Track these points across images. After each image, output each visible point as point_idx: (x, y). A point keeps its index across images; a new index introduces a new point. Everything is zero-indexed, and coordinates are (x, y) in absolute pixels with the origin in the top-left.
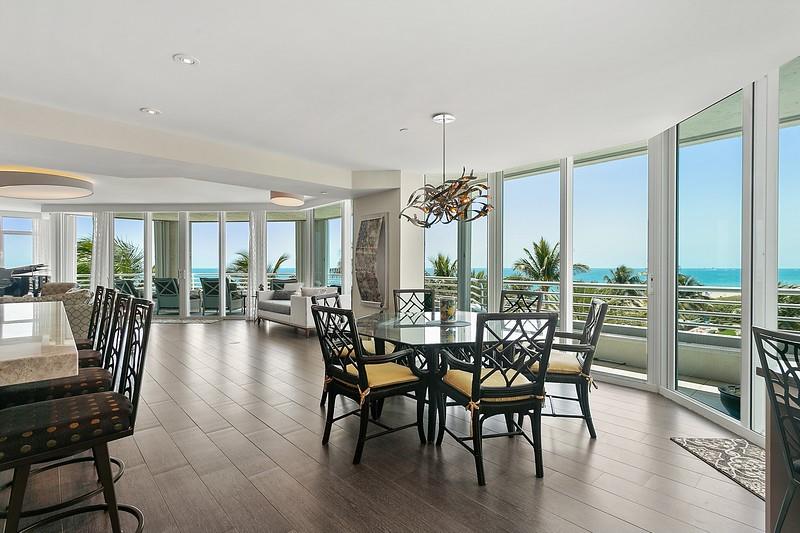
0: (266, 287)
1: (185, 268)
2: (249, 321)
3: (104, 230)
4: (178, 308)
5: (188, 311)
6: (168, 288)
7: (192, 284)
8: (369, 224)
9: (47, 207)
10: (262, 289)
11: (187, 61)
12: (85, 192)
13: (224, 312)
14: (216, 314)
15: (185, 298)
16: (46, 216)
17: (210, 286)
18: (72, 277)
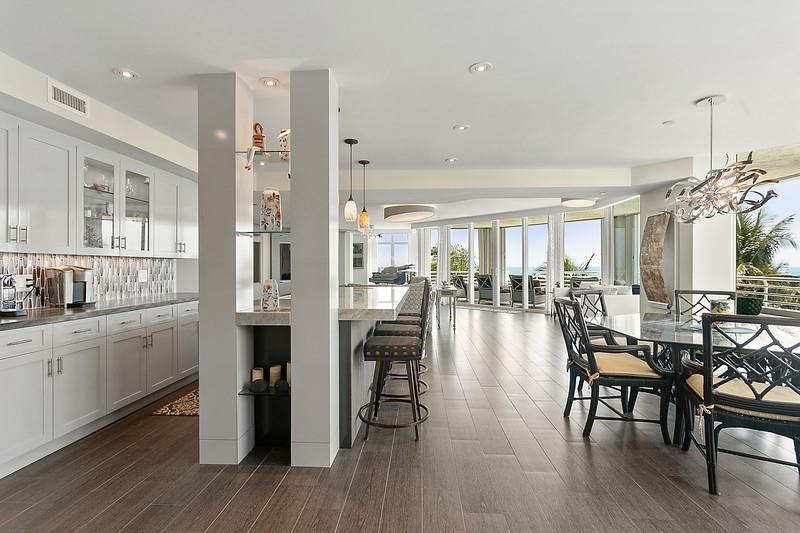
0: (562, 285)
1: (496, 267)
2: (547, 315)
3: (445, 238)
4: (491, 300)
5: (499, 303)
6: (485, 282)
7: (502, 280)
8: (656, 219)
9: (415, 225)
10: (558, 286)
11: (462, 128)
12: (430, 214)
13: (527, 305)
14: (521, 307)
15: (496, 292)
16: (414, 231)
17: (517, 282)
18: (428, 274)
